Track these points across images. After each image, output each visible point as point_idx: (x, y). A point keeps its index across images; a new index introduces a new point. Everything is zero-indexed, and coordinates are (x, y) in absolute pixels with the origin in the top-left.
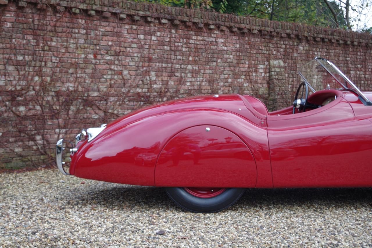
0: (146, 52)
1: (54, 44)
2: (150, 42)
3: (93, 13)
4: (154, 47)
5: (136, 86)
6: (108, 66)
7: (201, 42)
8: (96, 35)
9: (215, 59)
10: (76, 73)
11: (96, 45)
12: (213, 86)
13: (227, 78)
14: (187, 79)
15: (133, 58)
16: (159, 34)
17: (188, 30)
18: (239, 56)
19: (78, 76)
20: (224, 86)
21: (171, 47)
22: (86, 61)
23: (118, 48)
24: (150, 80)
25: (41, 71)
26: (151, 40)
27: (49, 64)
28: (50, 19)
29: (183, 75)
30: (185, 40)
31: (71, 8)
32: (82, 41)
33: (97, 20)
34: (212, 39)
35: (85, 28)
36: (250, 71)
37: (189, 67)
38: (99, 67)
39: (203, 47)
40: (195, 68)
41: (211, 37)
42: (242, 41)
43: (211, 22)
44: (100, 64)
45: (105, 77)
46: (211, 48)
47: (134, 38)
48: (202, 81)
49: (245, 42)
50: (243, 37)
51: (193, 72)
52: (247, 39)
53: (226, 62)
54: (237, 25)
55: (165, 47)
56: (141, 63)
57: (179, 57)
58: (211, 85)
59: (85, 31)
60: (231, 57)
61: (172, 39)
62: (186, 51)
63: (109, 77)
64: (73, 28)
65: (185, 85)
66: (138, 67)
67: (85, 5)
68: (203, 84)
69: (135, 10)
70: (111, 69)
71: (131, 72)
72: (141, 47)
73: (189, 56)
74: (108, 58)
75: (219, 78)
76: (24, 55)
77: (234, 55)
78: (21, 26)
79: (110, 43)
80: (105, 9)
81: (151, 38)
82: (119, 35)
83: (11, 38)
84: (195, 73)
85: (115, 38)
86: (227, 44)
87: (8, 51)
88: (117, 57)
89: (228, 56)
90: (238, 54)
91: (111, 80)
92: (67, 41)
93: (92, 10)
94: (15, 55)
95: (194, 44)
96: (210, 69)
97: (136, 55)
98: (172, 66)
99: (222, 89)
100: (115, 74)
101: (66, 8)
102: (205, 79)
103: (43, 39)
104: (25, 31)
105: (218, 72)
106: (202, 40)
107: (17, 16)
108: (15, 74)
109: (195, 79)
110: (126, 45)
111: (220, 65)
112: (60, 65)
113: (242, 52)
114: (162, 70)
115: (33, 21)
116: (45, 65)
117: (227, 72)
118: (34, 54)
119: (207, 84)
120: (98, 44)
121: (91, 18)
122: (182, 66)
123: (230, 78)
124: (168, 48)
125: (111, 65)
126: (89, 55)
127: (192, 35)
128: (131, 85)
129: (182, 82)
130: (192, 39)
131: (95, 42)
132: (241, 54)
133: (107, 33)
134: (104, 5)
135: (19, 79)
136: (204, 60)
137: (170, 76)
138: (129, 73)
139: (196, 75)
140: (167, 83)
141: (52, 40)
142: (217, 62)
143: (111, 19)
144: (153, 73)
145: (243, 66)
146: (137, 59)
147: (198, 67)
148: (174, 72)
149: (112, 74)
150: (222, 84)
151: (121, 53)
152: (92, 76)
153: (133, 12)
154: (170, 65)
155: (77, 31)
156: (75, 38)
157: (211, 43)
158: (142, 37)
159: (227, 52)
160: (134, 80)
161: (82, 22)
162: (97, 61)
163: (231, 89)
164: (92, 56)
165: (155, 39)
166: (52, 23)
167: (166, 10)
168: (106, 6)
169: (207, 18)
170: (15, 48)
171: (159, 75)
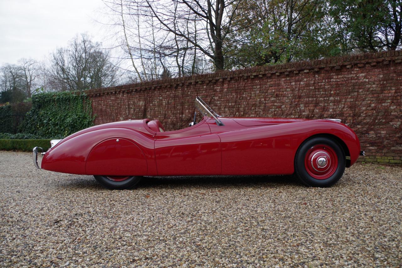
0: (296, 93)
1: (244, 95)
2: (300, 86)
3: (261, 76)
4: (302, 88)
5: (290, 114)
6: (273, 104)
7: (342, 79)
8: (265, 87)
9: (356, 90)
10: (256, 109)
11: (265, 93)
12: (355, 110)
13: (370, 103)
14: (330, 107)
15: (288, 97)
16: (305, 80)
17: (329, 73)
18: (383, 84)
19: (256, 110)
20: (366, 110)
21: (315, 86)
22: (260, 102)
23: (278, 93)
24: (300, 110)
25: (239, 110)
26: (300, 84)
27: (242, 106)
28: (242, 84)
29: (326, 104)
30: (327, 80)
31: (249, 76)
32: (258, 92)
33: (266, 79)
34: (352, 75)
35: (260, 85)
36: (398, 95)
37: (332, 98)
38: (268, 105)
39: (344, 82)
40: (336, 98)
41: (351, 74)
42: (386, 72)
43: (346, 64)
44: (268, 103)
45: (271, 110)
46: (351, 82)
47: (288, 85)
48: (344, 108)
49: (390, 72)
50: (387, 68)
51: (334, 102)
52: (392, 68)
53: (368, 91)
54: (375, 60)
55: (311, 87)
56: (294, 100)
57: (322, 93)
58: (353, 110)
59: (259, 86)
60: (374, 86)
61: (316, 81)
62: (329, 88)
63: (273, 110)
64: (253, 86)
65: (329, 111)
66: (292, 102)
67: (256, 73)
68: (345, 109)
69: (284, 69)
70: (274, 106)
71: (286, 106)
72: (293, 90)
73: (331, 91)
74: (273, 99)
75: (361, 104)
76: (232, 103)
77: (377, 84)
78: (230, 89)
79: (273, 91)
80: (267, 72)
81: (300, 83)
82: (279, 85)
83: (226, 96)
84: (336, 103)
85: (276, 87)
86: (368, 77)
87: (225, 102)
88: (277, 98)
89: (370, 86)
90: (381, 83)
91: (274, 111)
92: (251, 93)
93: (260, 75)
94: (229, 103)
95: (336, 81)
96: (351, 98)
97: (290, 95)
98: (316, 100)
99: (364, 112)
100: (277, 108)
101: (247, 76)
102: (346, 106)
103: (240, 94)
104: (232, 91)
105: (359, 100)
106: (342, 78)
107: (229, 85)
108: (228, 112)
109: (337, 106)
110: (283, 90)
111: (362, 94)
112: (247, 106)
113: (386, 81)
114: (309, 102)
115: (235, 86)
116: (241, 106)
117: (370, 98)
118: (236, 102)
119: (349, 109)
120: (267, 92)
121: (262, 79)
122: (325, 98)
123: (373, 103)
124: (313, 88)
125: (274, 103)
126: (262, 99)
127: (333, 75)
128: (287, 114)
129: (325, 110)
130: (333, 78)
131: (265, 91)
132: (385, 82)
133: (271, 85)
134: (265, 71)
135: (230, 115)
136: (345, 92)
137: (316, 106)
138: (285, 107)
139: (337, 104)
140: (313, 111)
141: (243, 94)
142: (358, 92)
143: (273, 77)
144: (302, 105)
145: (389, 92)
146: (290, 97)
147: (340, 98)
148: (318, 103)
149: (275, 108)
150: (364, 108)
151: (280, 95)
152: (264, 110)
153: (283, 70)
154: (315, 99)
155: (255, 87)
156: (254, 91)
157: (352, 79)
158: (293, 83)
159: (369, 83)
160: (289, 111)
161: (257, 82)
162: (266, 101)
163: (374, 112)
164: (263, 99)
165: (303, 83)
166: (243, 86)
167: (307, 64)
168: (268, 71)
169: (343, 61)
170: (228, 100)
171: (307, 106)
